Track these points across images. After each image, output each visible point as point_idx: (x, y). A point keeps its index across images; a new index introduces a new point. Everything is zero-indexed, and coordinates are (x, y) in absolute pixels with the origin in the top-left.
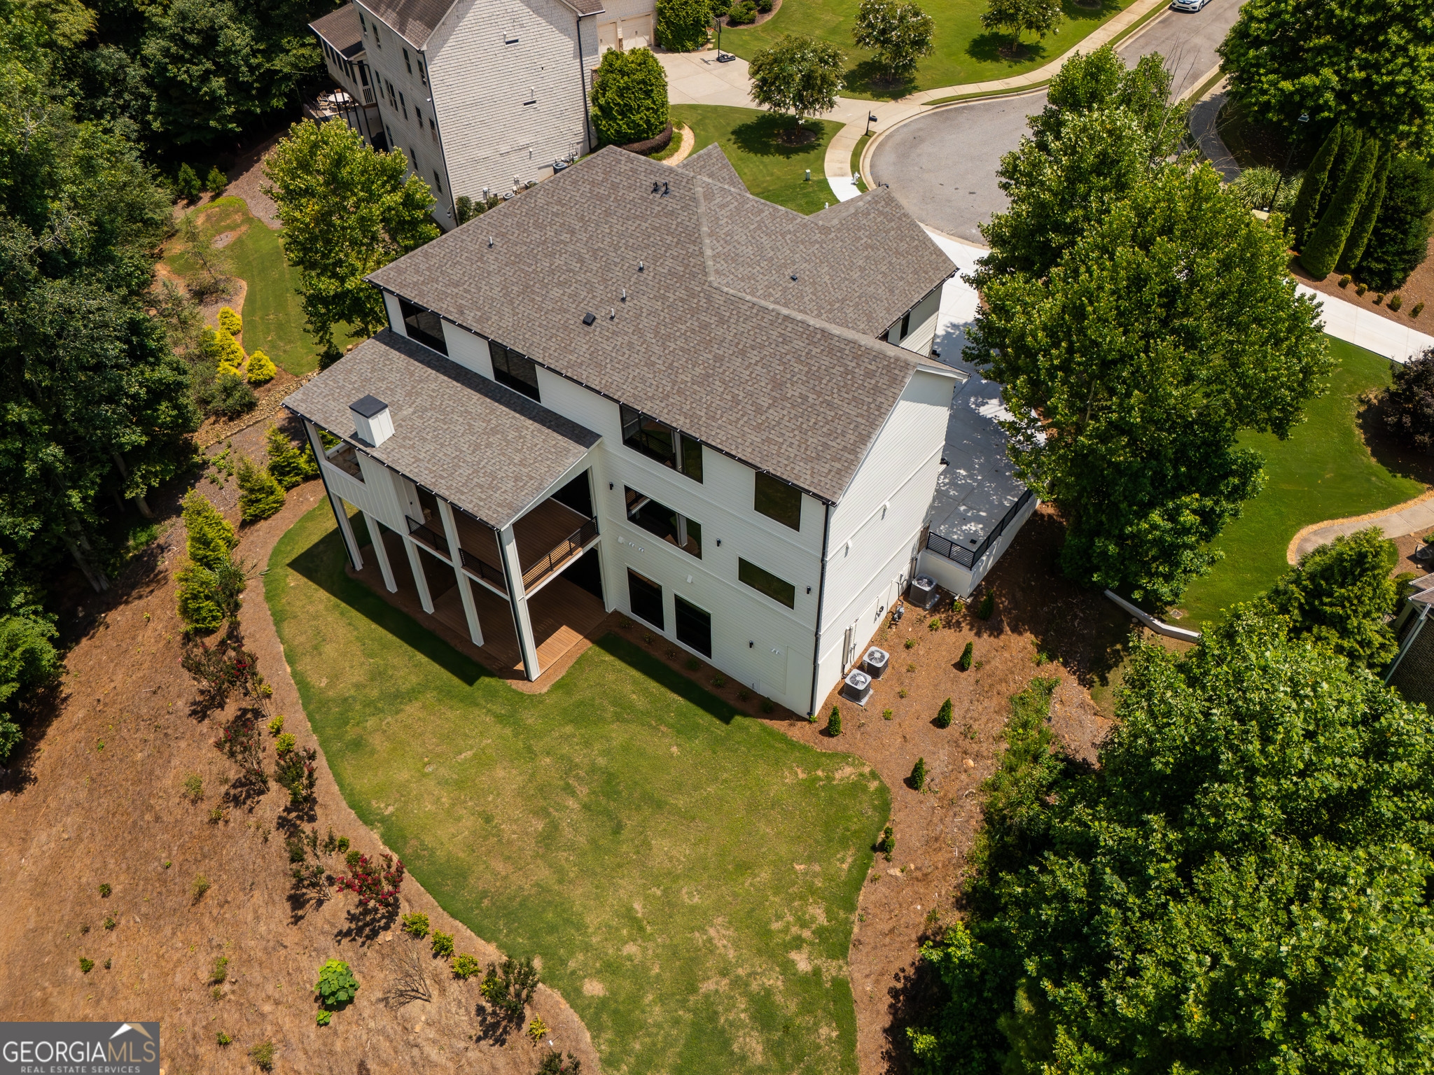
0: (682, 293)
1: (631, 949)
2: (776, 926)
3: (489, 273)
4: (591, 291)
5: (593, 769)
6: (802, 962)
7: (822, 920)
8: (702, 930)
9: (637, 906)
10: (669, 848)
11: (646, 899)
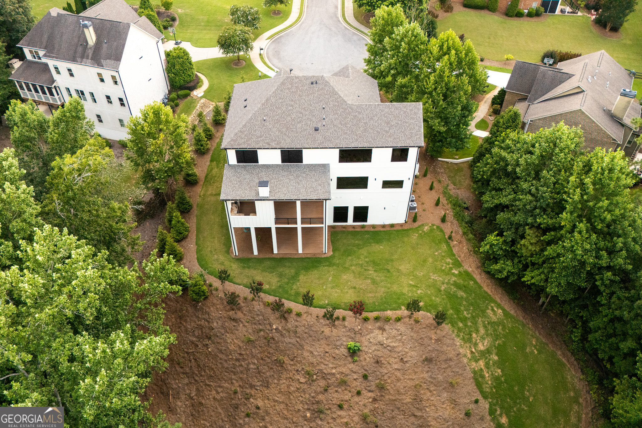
0: (341, 110)
1: (419, 292)
2: (443, 268)
3: (270, 129)
4: (311, 120)
7: (451, 261)
8: (430, 278)
9: (411, 283)
10: (404, 267)
11: (411, 280)
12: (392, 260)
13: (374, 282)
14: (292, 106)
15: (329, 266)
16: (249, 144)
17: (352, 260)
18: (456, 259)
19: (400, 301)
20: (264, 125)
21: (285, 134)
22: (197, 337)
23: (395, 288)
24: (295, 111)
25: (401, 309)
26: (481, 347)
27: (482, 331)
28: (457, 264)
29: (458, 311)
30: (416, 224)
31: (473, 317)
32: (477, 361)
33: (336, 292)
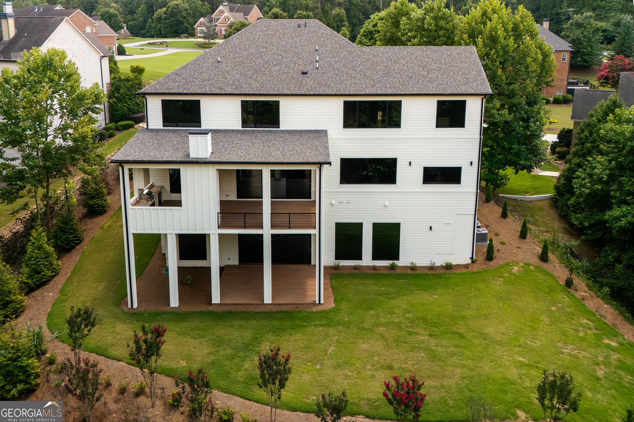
3: (227, 71)
4: (295, 63)
5: (411, 320)
6: (611, 342)
7: (591, 323)
12: (464, 318)
15: (328, 326)
17: (377, 316)
18: (600, 320)
20: (217, 68)
21: (251, 78)
28: (608, 330)
33: (347, 377)
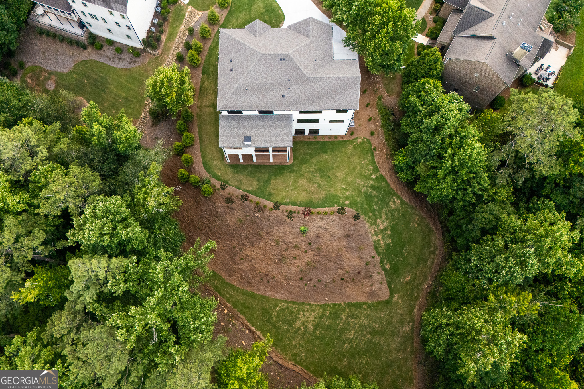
1: (347, 193)
2: (366, 174)
3: (251, 96)
4: (280, 90)
5: (316, 170)
6: (374, 177)
7: (372, 168)
8: (356, 183)
10: (340, 174)
11: (343, 184)
12: (332, 168)
13: (319, 186)
14: (266, 78)
15: (290, 172)
16: (236, 108)
17: (306, 168)
18: (376, 166)
19: (335, 201)
20: (246, 93)
21: (261, 100)
22: (209, 215)
23: (332, 191)
24: (268, 82)
25: (334, 206)
26: (381, 227)
27: (384, 217)
28: (376, 170)
29: (370, 206)
30: (353, 137)
31: (380, 209)
32: (377, 236)
33: (294, 193)
